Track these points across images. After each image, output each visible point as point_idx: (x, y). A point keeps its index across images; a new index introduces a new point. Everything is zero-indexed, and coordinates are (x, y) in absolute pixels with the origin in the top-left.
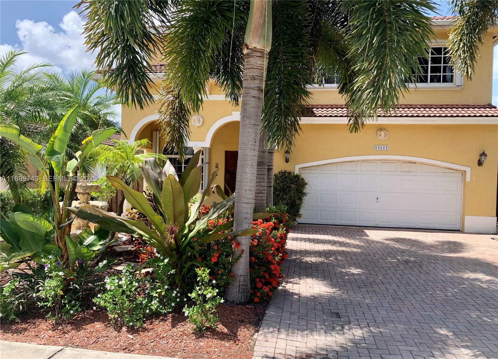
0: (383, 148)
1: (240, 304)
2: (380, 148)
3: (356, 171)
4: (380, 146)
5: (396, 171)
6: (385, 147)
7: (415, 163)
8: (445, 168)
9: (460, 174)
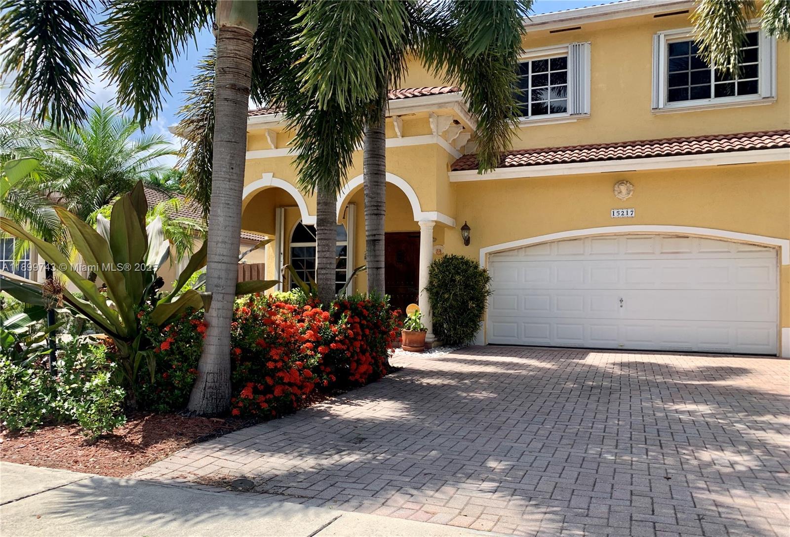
0: (625, 213)
1: (204, 415)
2: (621, 214)
3: (583, 254)
4: (620, 211)
5: (653, 253)
6: (629, 211)
7: (688, 237)
8: (743, 244)
9: (773, 253)
